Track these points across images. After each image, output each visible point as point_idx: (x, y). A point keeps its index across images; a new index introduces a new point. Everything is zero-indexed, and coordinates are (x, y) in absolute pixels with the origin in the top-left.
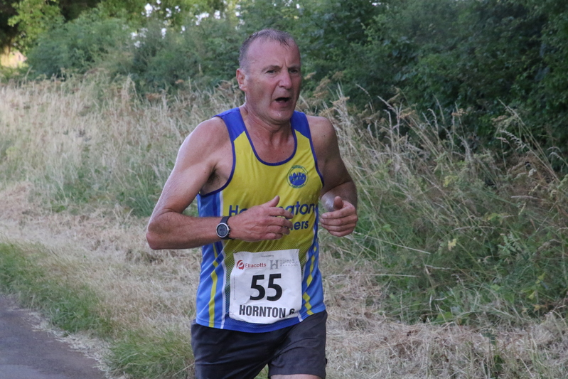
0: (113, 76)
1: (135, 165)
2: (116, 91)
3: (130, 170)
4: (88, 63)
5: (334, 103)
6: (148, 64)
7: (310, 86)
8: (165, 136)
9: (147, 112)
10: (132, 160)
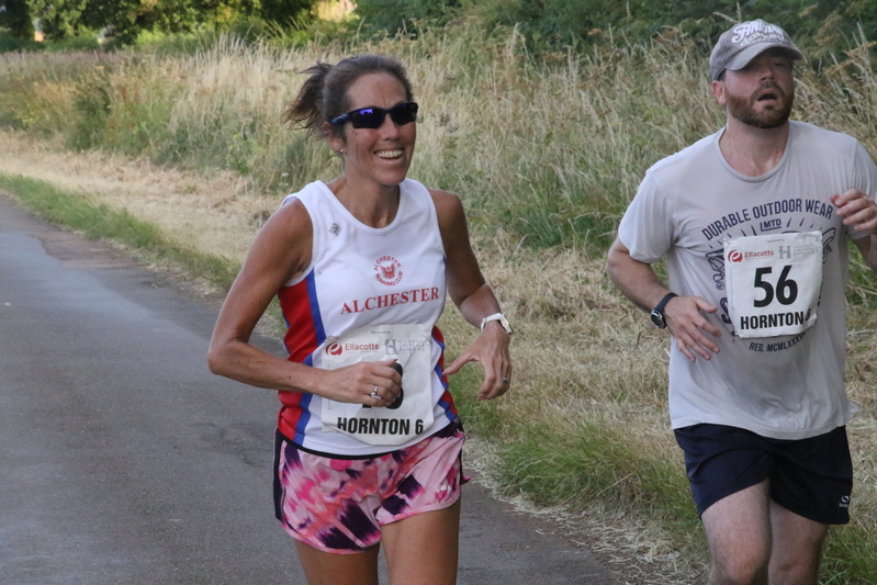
0: (490, 27)
1: (528, 166)
2: (495, 51)
3: (520, 176)
4: (452, 8)
5: (851, 53)
6: (545, 6)
7: (809, 29)
8: (574, 119)
9: (545, 84)
10: (523, 158)
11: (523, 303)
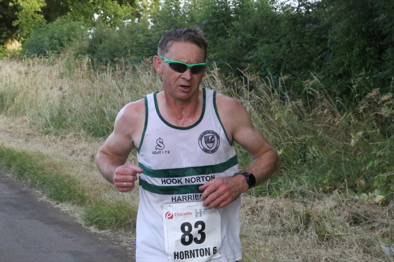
0: (77, 55)
1: (93, 107)
2: (78, 64)
3: (90, 110)
6: (97, 49)
8: (110, 90)
10: (91, 104)
11: (93, 157)
